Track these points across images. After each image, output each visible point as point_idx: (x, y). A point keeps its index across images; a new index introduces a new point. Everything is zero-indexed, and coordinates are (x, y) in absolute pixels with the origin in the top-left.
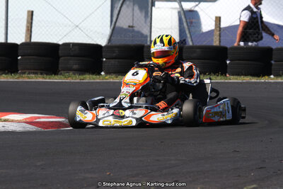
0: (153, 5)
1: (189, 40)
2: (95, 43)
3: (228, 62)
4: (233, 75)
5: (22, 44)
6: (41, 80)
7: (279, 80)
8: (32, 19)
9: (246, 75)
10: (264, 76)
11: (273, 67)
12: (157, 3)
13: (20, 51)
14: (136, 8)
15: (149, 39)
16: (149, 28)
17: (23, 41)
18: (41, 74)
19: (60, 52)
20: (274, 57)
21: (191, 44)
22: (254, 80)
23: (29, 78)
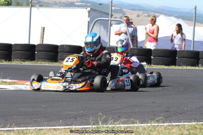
0: (111, 25)
1: (131, 45)
2: (78, 45)
3: (152, 57)
4: (154, 65)
5: (38, 45)
6: (48, 65)
7: (180, 68)
8: (44, 31)
9: (161, 65)
10: (172, 65)
11: (177, 61)
12: (113, 25)
13: (36, 49)
14: (102, 27)
15: (108, 44)
16: (108, 38)
17: (39, 43)
18: (48, 61)
19: (59, 50)
20: (177, 55)
21: (132, 47)
22: (166, 67)
23: (41, 63)
